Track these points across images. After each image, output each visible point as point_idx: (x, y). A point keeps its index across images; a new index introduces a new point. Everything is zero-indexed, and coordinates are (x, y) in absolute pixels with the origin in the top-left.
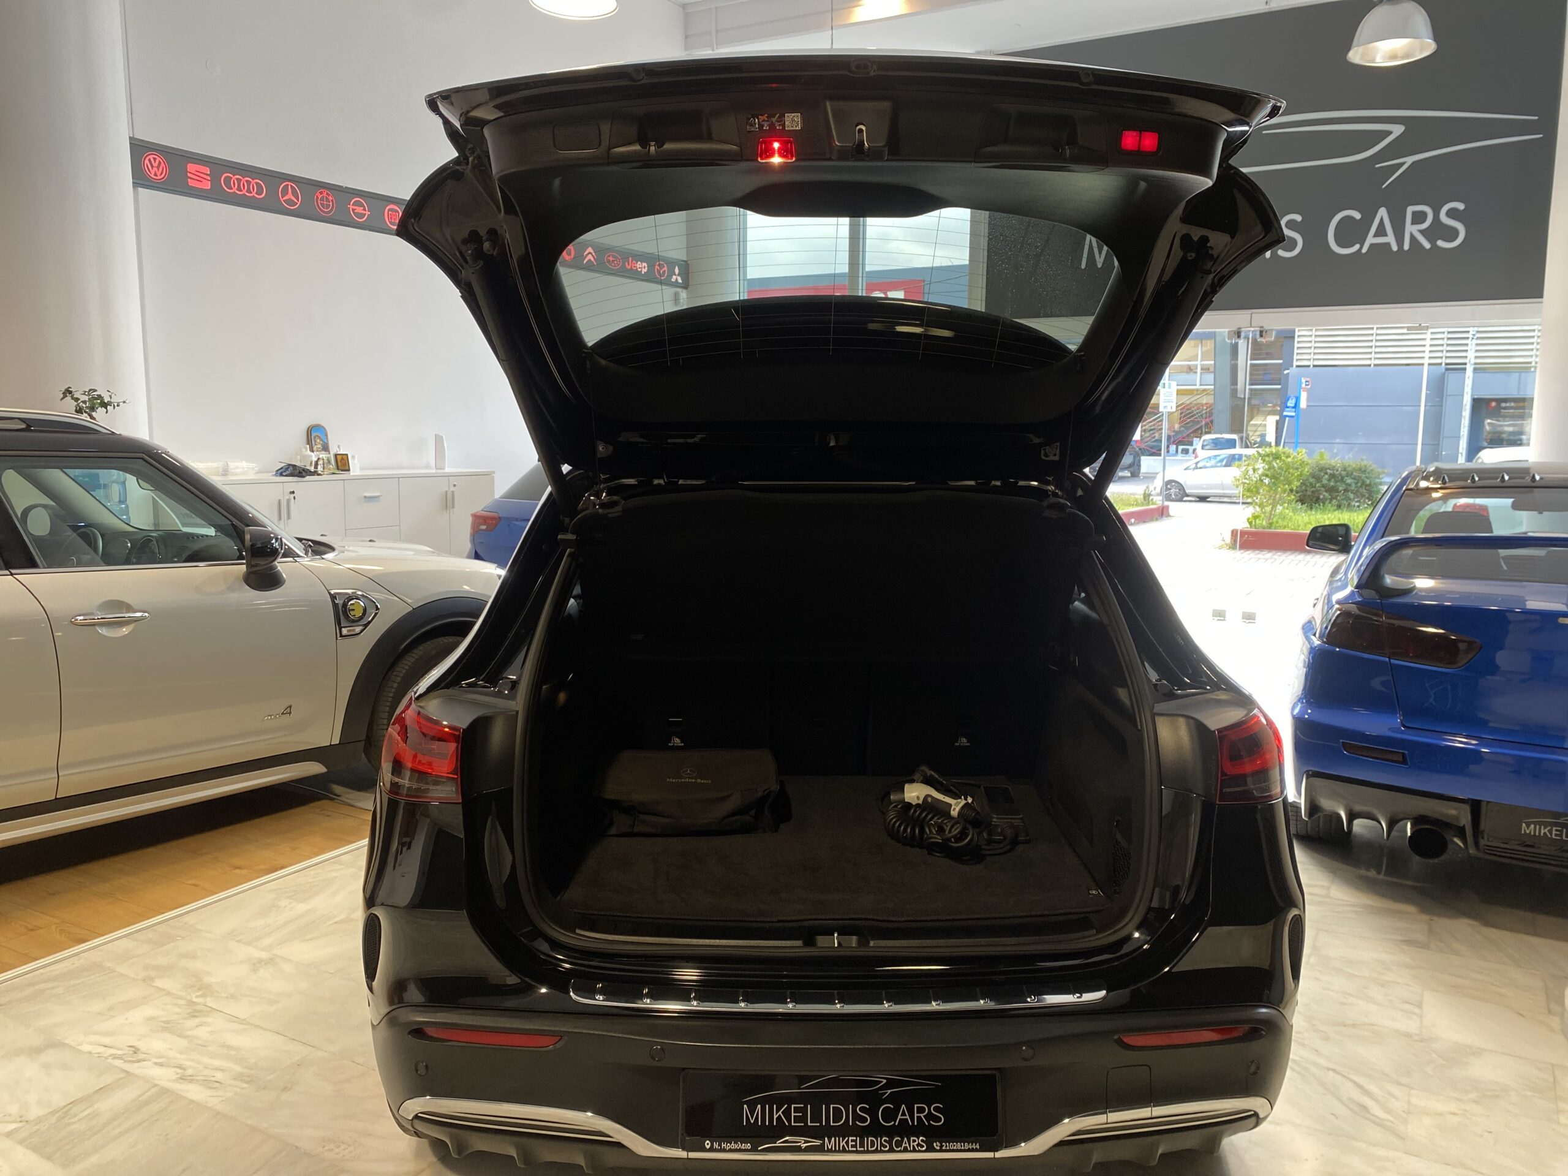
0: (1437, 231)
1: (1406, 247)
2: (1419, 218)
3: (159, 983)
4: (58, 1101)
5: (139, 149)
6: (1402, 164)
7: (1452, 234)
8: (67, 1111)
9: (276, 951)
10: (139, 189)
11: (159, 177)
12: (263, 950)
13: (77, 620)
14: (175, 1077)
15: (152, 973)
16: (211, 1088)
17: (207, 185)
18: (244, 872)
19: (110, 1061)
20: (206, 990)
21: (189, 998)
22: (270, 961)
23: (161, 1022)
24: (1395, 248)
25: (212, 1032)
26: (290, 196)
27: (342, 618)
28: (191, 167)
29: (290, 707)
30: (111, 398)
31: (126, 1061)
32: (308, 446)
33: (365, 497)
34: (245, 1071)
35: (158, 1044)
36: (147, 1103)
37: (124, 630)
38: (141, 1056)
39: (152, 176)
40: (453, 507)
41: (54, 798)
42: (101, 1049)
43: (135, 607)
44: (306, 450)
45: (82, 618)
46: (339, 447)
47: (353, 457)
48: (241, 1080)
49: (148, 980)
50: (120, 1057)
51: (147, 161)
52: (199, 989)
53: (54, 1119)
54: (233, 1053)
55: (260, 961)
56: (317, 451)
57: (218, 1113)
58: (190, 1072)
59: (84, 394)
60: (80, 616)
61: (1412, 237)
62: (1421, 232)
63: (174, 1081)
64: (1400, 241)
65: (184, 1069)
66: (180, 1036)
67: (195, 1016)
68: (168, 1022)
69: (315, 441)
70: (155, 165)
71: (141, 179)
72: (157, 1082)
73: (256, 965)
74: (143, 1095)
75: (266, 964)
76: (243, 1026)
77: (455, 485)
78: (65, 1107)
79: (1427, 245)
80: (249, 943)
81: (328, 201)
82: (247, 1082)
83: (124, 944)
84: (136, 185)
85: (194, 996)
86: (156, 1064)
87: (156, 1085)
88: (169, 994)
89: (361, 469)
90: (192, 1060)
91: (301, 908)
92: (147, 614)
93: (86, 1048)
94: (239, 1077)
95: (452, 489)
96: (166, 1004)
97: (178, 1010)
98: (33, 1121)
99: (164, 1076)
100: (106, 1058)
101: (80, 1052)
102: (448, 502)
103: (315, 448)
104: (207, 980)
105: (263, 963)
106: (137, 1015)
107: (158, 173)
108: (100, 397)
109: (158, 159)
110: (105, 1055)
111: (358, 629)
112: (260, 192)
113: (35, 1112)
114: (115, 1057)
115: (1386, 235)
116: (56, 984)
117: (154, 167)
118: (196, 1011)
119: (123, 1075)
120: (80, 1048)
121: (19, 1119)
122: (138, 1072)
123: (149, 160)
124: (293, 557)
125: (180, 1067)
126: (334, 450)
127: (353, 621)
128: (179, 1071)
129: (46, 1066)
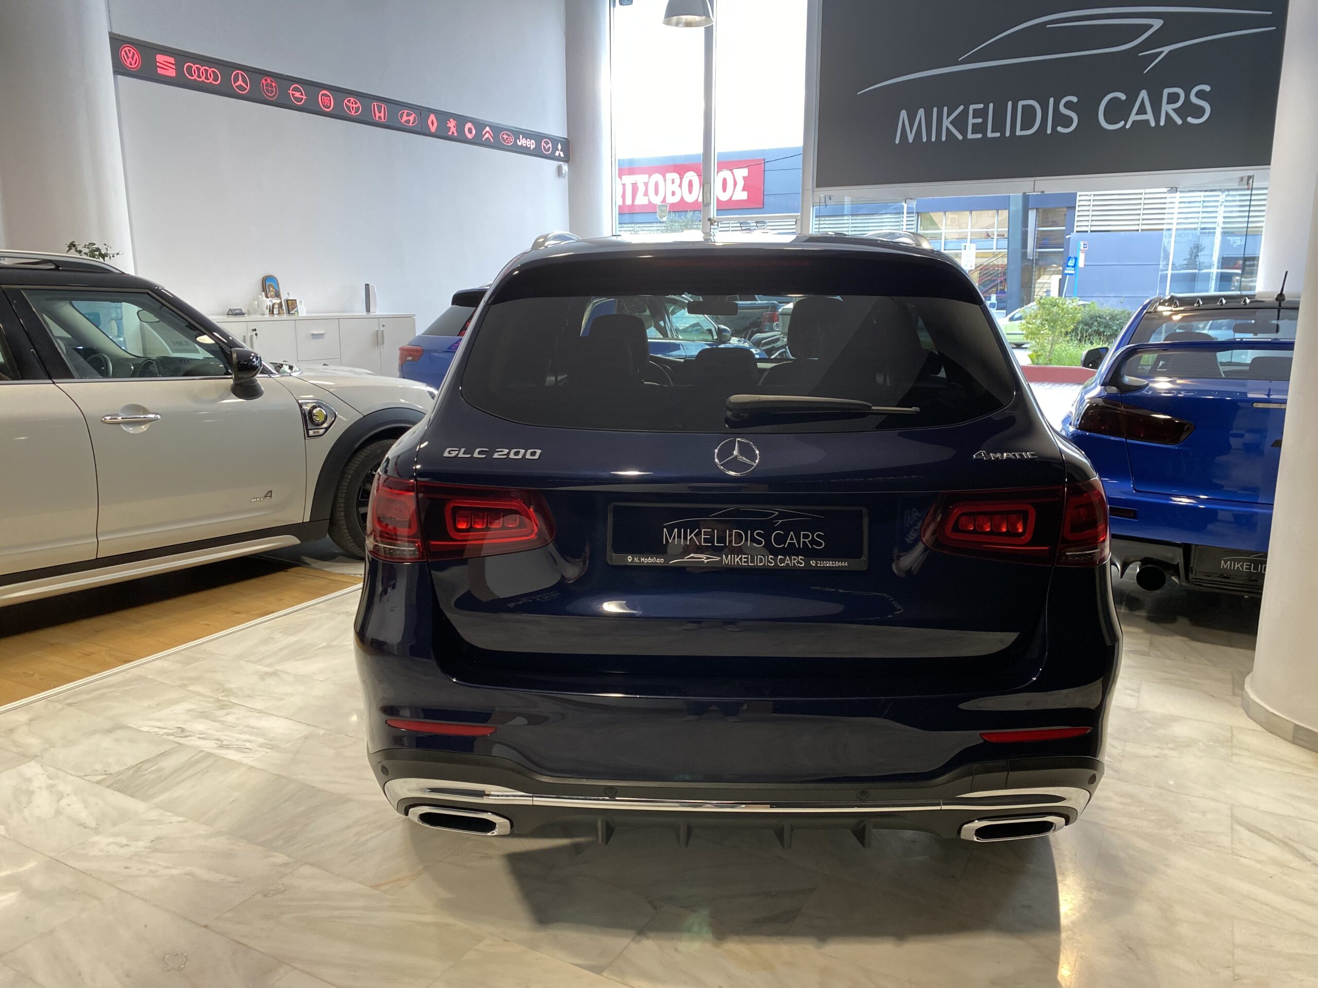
0: (1188, 109)
1: (1162, 123)
2: (1173, 98)
3: (191, 688)
4: (131, 761)
5: (117, 42)
6: (1162, 52)
7: (1199, 112)
8: (139, 768)
9: (278, 667)
10: (118, 76)
11: (134, 66)
12: (267, 666)
13: (105, 419)
14: (216, 746)
15: (186, 682)
16: (243, 752)
17: (172, 73)
18: (243, 616)
19: (165, 737)
20: (228, 692)
21: (216, 697)
22: (274, 674)
23: (200, 712)
24: (1153, 124)
25: (238, 719)
26: (240, 82)
27: (308, 422)
28: (160, 58)
29: (271, 491)
30: (107, 250)
31: (176, 737)
32: (264, 293)
33: (312, 334)
34: (266, 741)
35: (200, 726)
36: (197, 762)
37: (143, 427)
38: (188, 734)
39: (128, 65)
40: (383, 344)
41: (95, 558)
42: (156, 730)
43: (150, 410)
44: (262, 297)
45: (109, 418)
46: (288, 294)
47: (301, 302)
48: (266, 747)
49: (183, 686)
50: (171, 734)
51: (123, 53)
52: (223, 692)
53: (131, 772)
54: (256, 730)
55: (266, 673)
56: (271, 297)
57: (251, 768)
58: (225, 743)
59: (85, 247)
60: (108, 416)
61: (1167, 114)
62: (1174, 110)
63: (215, 748)
64: (1157, 120)
65: (221, 741)
66: (215, 721)
67: (223, 709)
68: (204, 712)
69: (269, 289)
70: (130, 55)
71: (120, 69)
72: (201, 749)
73: (264, 676)
74: (194, 756)
75: (270, 675)
76: (259, 714)
77: (383, 326)
78: (137, 765)
79: (1179, 122)
80: (255, 662)
81: (272, 87)
82: (269, 749)
83: (159, 664)
84: (116, 72)
85: (220, 696)
86: (199, 738)
87: (203, 751)
88: (200, 694)
89: (307, 313)
90: (227, 736)
91: (292, 639)
92: (159, 417)
93: (147, 729)
94: (262, 746)
95: (382, 328)
96: (200, 701)
97: (210, 705)
98: (115, 774)
99: (208, 746)
100: (162, 735)
101: (141, 731)
102: (378, 339)
103: (269, 295)
104: (228, 686)
105: (268, 675)
106: (180, 708)
107: (133, 63)
108: (98, 250)
109: (132, 51)
110: (161, 733)
111: (322, 431)
112: (216, 79)
113: (115, 769)
114: (168, 734)
115: (1146, 113)
116: (113, 689)
117: (131, 58)
118: (223, 705)
119: (176, 745)
120: (141, 729)
121: (104, 773)
122: (185, 743)
123: (125, 51)
124: (268, 374)
125: (218, 740)
126: (284, 296)
127: (318, 425)
128: (216, 741)
129: (117, 740)
